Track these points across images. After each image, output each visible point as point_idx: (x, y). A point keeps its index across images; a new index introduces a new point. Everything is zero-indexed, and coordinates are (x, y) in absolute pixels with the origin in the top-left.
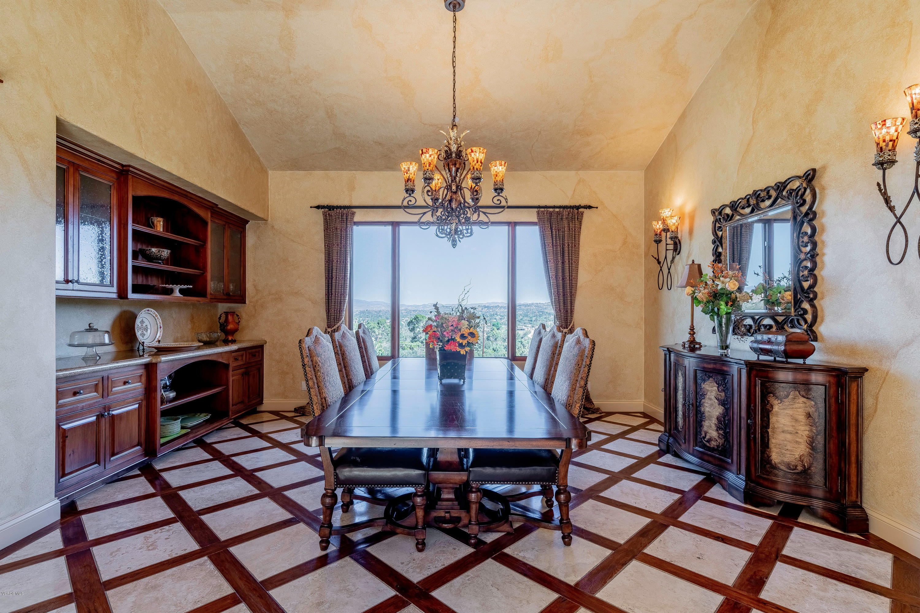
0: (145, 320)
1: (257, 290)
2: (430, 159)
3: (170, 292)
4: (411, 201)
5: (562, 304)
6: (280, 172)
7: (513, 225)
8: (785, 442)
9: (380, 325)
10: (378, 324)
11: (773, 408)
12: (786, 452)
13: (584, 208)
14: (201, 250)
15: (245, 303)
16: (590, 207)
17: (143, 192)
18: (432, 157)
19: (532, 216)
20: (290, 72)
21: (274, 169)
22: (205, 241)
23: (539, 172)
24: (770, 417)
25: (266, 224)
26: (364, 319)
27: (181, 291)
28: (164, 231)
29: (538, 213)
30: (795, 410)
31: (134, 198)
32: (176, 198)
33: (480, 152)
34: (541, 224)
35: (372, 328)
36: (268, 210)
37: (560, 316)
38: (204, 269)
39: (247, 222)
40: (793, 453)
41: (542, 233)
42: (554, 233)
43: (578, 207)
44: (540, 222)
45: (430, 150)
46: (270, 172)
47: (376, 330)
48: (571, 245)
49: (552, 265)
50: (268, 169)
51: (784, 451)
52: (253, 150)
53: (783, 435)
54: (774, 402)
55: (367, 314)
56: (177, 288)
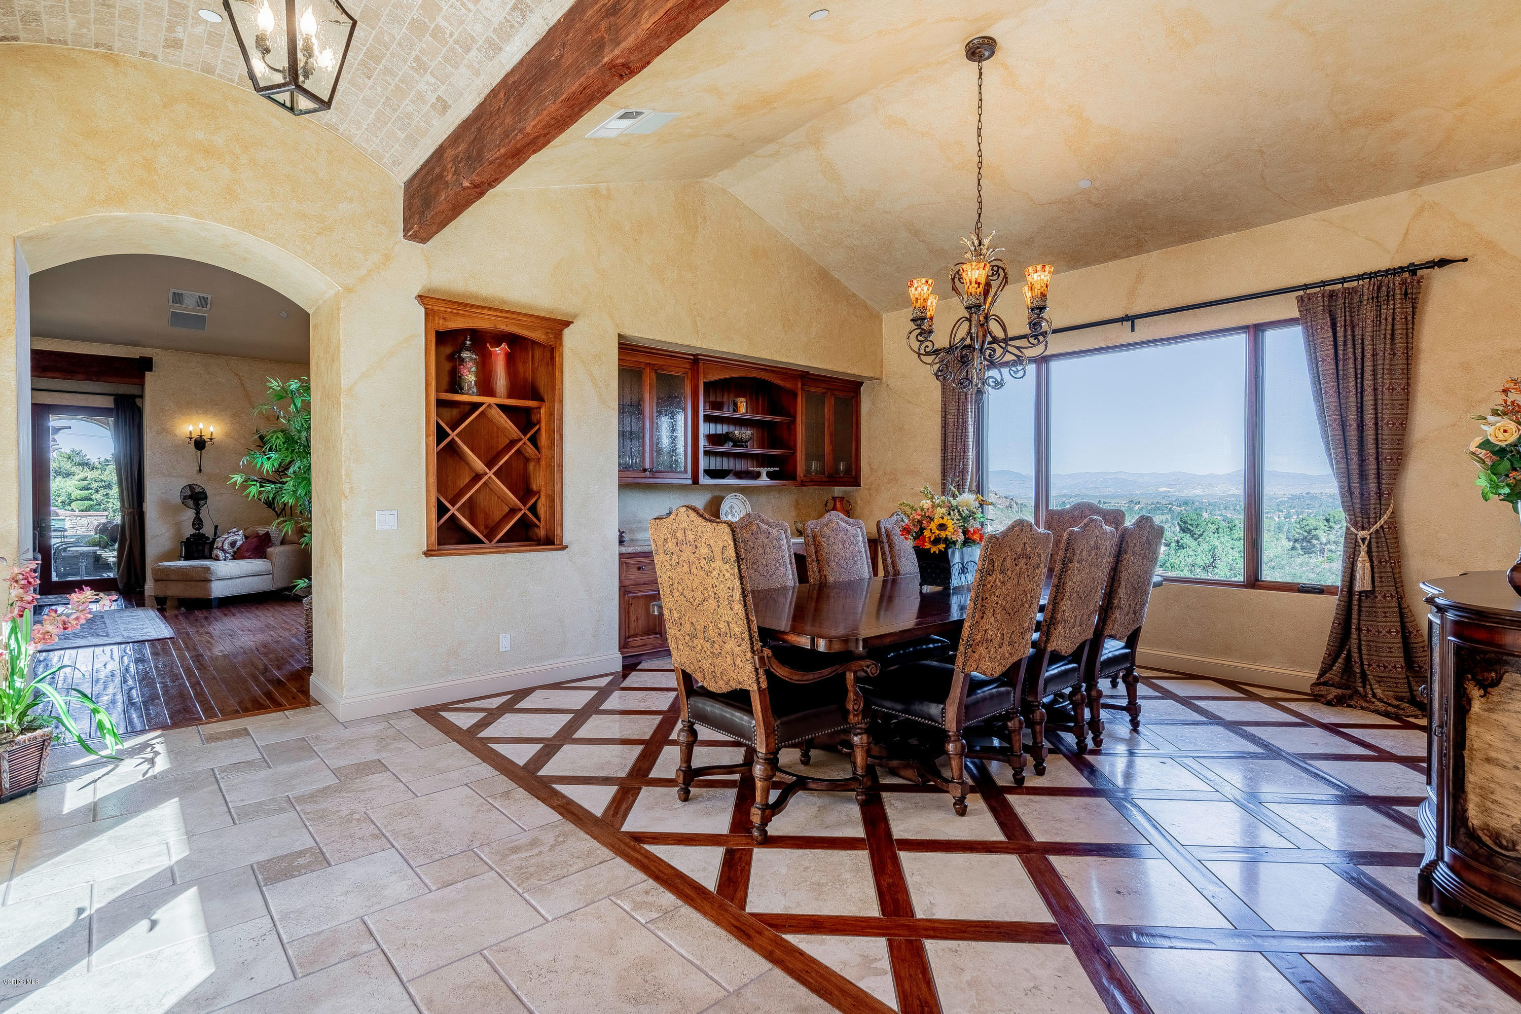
0: (734, 505)
1: (872, 469)
2: (916, 292)
3: (757, 476)
4: (927, 347)
5: (1355, 480)
6: (895, 313)
7: (1256, 330)
8: (1492, 785)
9: (1332, 524)
10: (1328, 520)
11: (1471, 706)
12: (1492, 806)
13: (1427, 268)
14: (791, 425)
15: (859, 485)
16: (1443, 263)
17: (715, 376)
18: (919, 289)
19: (1288, 307)
20: (849, 201)
21: (888, 311)
22: (794, 417)
23: (1312, 216)
24: (1468, 724)
25: (881, 383)
26: (1300, 510)
27: (769, 475)
28: (747, 412)
29: (1300, 300)
30: (1514, 715)
31: (705, 383)
32: (755, 374)
33: (972, 269)
34: (1309, 320)
35: (1310, 530)
36: (882, 366)
37: (1350, 504)
38: (793, 448)
39: (862, 384)
40: (1507, 812)
41: (1311, 339)
42: (1340, 334)
43: (1412, 269)
44: (1306, 316)
45: (915, 281)
46: (885, 316)
47: (1320, 533)
48: (1381, 354)
49: (1330, 400)
50: (882, 312)
51: (1489, 803)
52: (854, 295)
53: (1488, 767)
54: (1473, 692)
55: (1307, 502)
56: (764, 471)
